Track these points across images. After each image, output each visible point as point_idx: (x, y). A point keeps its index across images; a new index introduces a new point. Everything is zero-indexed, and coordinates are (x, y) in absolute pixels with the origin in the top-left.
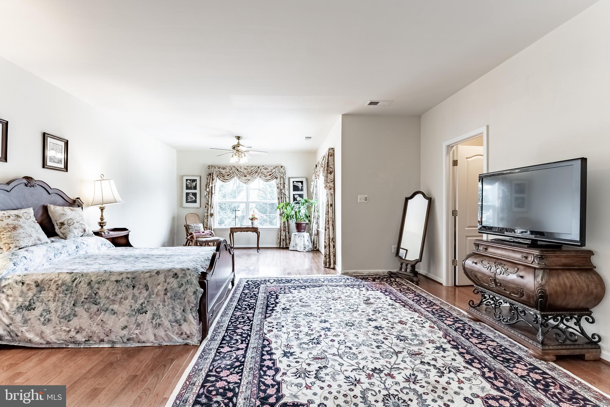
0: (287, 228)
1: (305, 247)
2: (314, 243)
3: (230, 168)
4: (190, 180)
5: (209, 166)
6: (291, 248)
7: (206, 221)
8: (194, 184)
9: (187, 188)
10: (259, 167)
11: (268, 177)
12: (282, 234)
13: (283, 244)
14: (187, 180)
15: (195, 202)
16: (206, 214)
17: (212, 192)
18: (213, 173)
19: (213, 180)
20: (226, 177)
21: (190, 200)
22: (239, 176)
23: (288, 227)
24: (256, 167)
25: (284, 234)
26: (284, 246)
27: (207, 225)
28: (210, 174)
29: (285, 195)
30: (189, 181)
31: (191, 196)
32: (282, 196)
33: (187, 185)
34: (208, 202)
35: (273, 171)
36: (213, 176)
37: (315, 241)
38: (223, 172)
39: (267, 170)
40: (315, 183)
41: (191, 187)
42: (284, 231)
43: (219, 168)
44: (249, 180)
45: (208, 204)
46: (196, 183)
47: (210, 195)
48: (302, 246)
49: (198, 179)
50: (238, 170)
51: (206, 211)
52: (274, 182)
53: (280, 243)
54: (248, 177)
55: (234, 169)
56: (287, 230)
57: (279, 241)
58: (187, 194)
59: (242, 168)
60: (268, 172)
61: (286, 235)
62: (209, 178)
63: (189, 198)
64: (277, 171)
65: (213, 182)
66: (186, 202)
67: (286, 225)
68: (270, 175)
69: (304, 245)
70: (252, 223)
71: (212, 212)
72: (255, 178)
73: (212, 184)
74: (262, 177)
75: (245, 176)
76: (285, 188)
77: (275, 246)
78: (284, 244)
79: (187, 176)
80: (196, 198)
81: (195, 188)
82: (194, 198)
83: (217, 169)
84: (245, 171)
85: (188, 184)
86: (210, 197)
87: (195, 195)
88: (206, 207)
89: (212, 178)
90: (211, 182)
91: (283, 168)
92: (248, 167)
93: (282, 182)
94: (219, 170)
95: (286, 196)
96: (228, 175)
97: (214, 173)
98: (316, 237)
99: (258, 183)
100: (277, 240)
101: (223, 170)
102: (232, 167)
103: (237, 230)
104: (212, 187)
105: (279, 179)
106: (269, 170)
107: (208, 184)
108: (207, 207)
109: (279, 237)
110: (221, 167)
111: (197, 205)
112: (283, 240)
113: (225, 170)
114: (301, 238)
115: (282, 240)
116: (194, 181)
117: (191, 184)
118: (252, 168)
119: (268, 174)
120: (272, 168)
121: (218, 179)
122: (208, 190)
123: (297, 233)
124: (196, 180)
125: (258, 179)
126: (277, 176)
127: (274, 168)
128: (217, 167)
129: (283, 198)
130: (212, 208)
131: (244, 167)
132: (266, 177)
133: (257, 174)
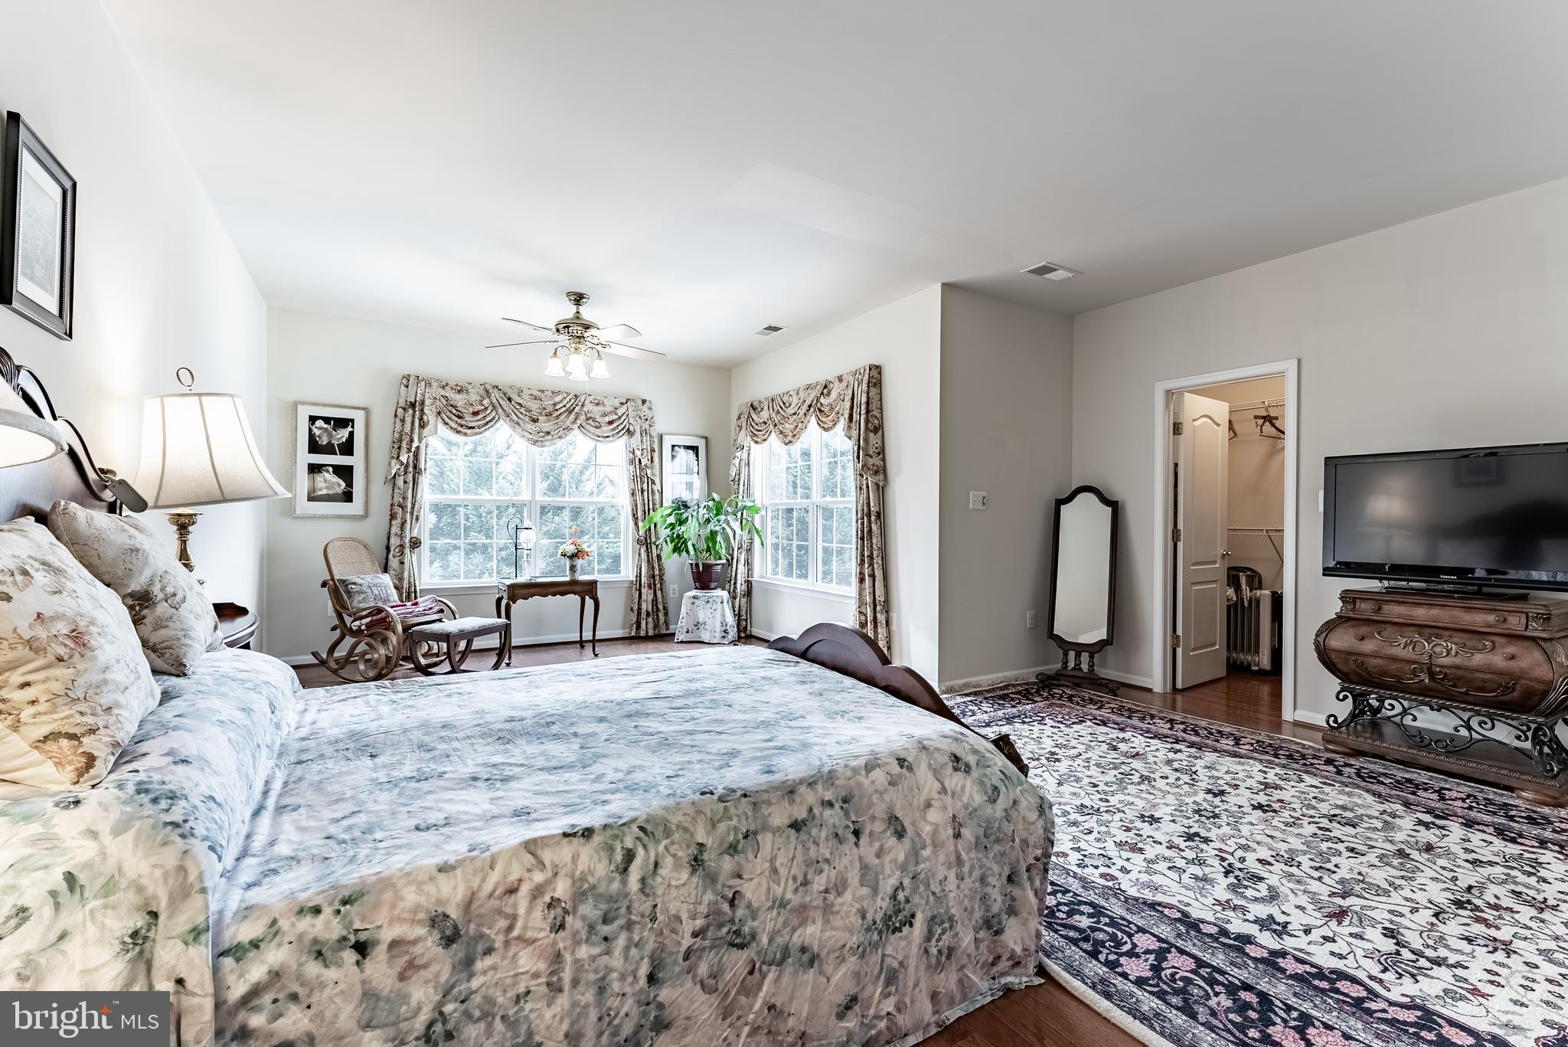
0: (657, 578)
1: (725, 631)
2: (740, 616)
3: (482, 392)
4: (327, 420)
5: (407, 377)
6: (679, 636)
8: (343, 434)
10: (576, 396)
11: (607, 429)
12: (644, 597)
13: (647, 627)
15: (347, 497)
16: (394, 541)
17: (416, 467)
18: (423, 403)
19: (422, 426)
20: (469, 420)
21: (325, 492)
22: (514, 417)
23: (661, 576)
24: (568, 393)
25: (651, 597)
26: (651, 633)
28: (413, 405)
29: (653, 482)
30: (320, 423)
31: (329, 476)
32: (645, 485)
34: (404, 498)
35: (620, 412)
36: (422, 413)
37: (743, 613)
38: (459, 400)
39: (600, 408)
40: (745, 456)
41: (330, 444)
42: (650, 587)
43: (443, 387)
44: (548, 433)
45: (401, 506)
46: (351, 434)
47: (410, 477)
48: (718, 628)
49: (359, 417)
50: (510, 399)
52: (622, 445)
53: (637, 622)
54: (545, 424)
55: (495, 394)
56: (658, 586)
57: (634, 619)
58: (315, 469)
59: (525, 395)
60: (605, 415)
61: (655, 601)
62: (409, 420)
63: (324, 485)
64: (631, 413)
65: (425, 431)
66: (311, 499)
67: (657, 573)
68: (611, 423)
69: (723, 623)
70: (573, 568)
71: (415, 534)
72: (568, 429)
73: (420, 440)
74: (588, 427)
75: (535, 421)
76: (655, 463)
77: (619, 633)
78: (651, 625)
79: (312, 404)
80: (350, 483)
81: (347, 448)
82: (343, 485)
83: (435, 391)
84: (534, 406)
85: (317, 432)
86: (411, 484)
87: (345, 472)
88: (394, 518)
89: (421, 419)
90: (417, 430)
91: (647, 404)
92: (542, 391)
93: (647, 445)
94: (444, 393)
96: (475, 414)
97: (428, 402)
98: (744, 600)
99: (578, 445)
100: (626, 616)
101: (458, 397)
102: (488, 387)
104: (417, 449)
105: (637, 435)
106: (609, 409)
107: (406, 440)
108: (398, 515)
109: (636, 608)
110: (452, 384)
111: (355, 507)
112: (648, 614)
113: (463, 396)
114: (714, 607)
115: (644, 615)
116: (343, 423)
117: (330, 435)
118: (558, 399)
119: (607, 419)
120: (618, 402)
121: (441, 427)
122: (403, 458)
123: (694, 593)
124: (352, 421)
125: (576, 435)
126: (631, 428)
127: (622, 404)
128: (435, 385)
129: (646, 493)
130: (417, 519)
131: (530, 392)
132: (597, 427)
133: (572, 417)
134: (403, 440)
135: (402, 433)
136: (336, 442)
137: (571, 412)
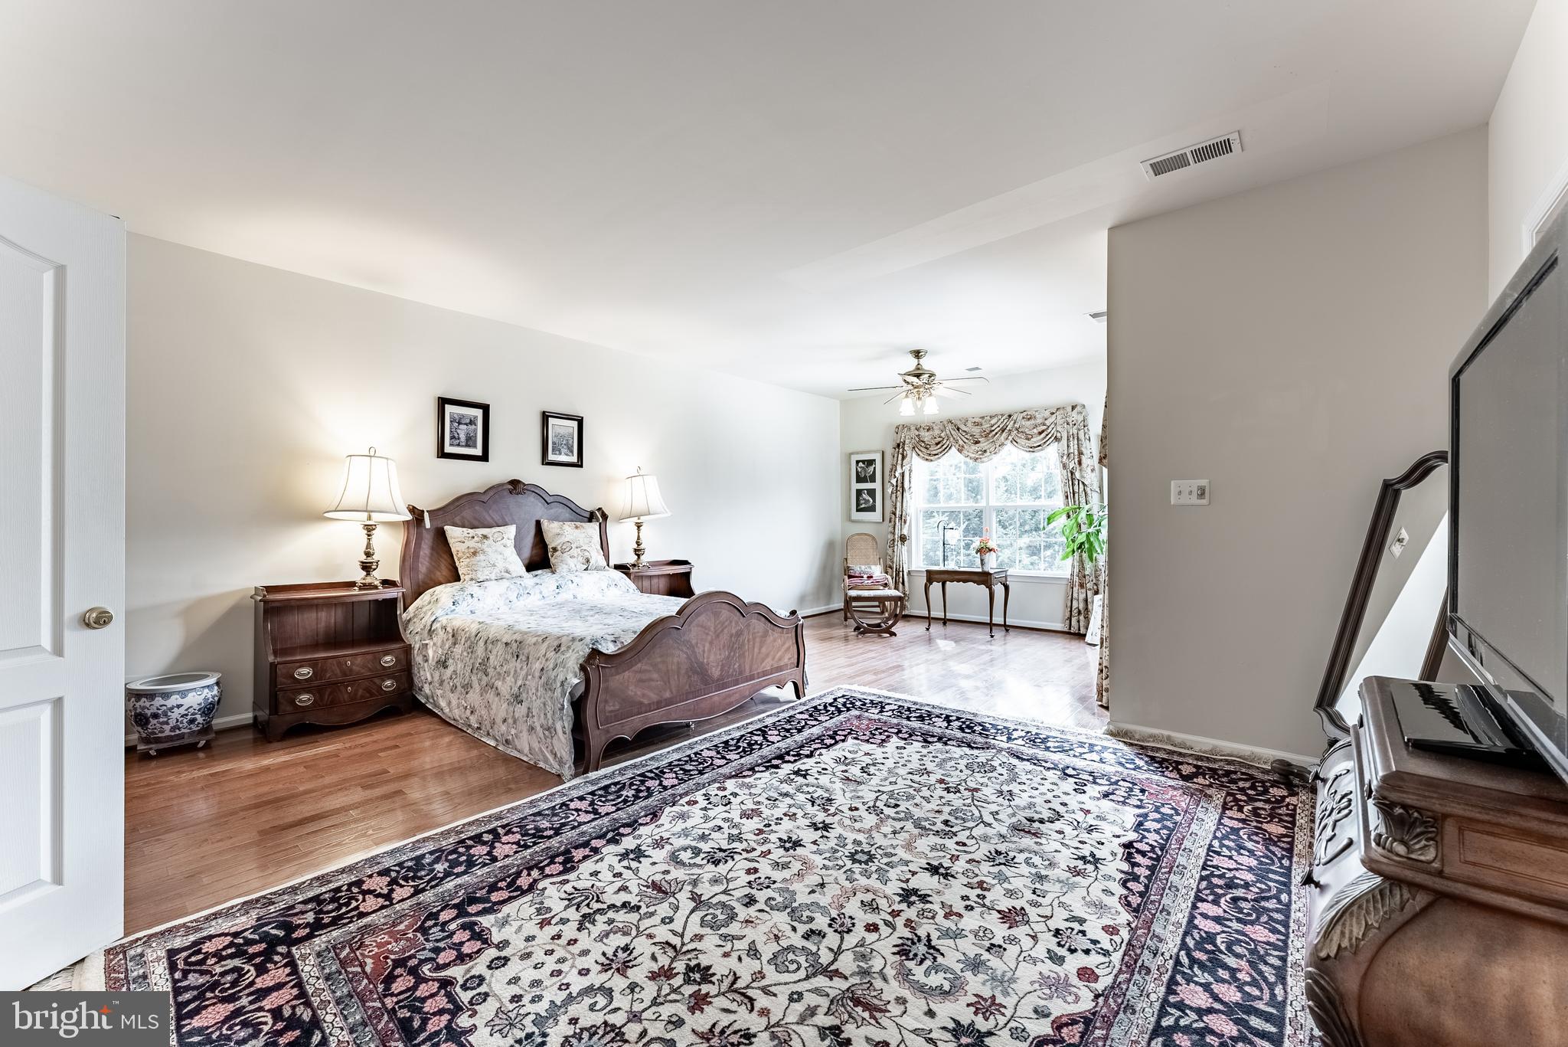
3: (942, 428)
4: (863, 462)
5: (897, 427)
6: (1088, 639)
7: (890, 551)
8: (871, 469)
9: (859, 480)
10: (1010, 416)
11: (1037, 440)
12: (1075, 595)
13: (1079, 625)
14: (858, 462)
15: (872, 509)
16: (890, 537)
17: (903, 487)
18: (904, 443)
19: (903, 458)
20: (934, 449)
21: (863, 506)
22: (961, 442)
24: (1002, 415)
25: (1082, 596)
26: (1076, 630)
27: (893, 562)
28: (898, 445)
29: (1084, 484)
30: (861, 464)
31: (865, 496)
32: (1076, 488)
33: (857, 472)
34: (896, 508)
35: (1048, 423)
36: (904, 450)
38: (926, 436)
39: (1032, 422)
41: (865, 477)
42: (1081, 586)
43: (918, 430)
44: (985, 451)
45: (895, 514)
46: (875, 468)
47: (899, 494)
49: (878, 457)
50: (958, 429)
51: (891, 529)
52: (1052, 454)
53: (1070, 619)
54: (983, 445)
55: (950, 427)
57: (1068, 614)
58: (859, 492)
59: (969, 424)
60: (1036, 426)
61: (1085, 601)
62: (897, 455)
63: (862, 502)
64: (1060, 421)
65: (905, 462)
66: (858, 510)
68: (1041, 433)
70: (982, 561)
71: (905, 532)
72: (1002, 445)
73: (902, 468)
74: (1019, 440)
75: (977, 442)
76: (1084, 465)
77: (1058, 626)
78: (1076, 626)
79: (857, 453)
80: (874, 501)
81: (873, 479)
82: (871, 501)
83: (914, 433)
84: (976, 430)
85: (859, 470)
86: (899, 499)
87: (872, 493)
88: (890, 521)
89: (903, 455)
90: (899, 462)
91: (1078, 409)
92: (983, 418)
93: (1074, 448)
94: (917, 433)
95: (1088, 490)
96: (937, 444)
97: (907, 441)
99: (1009, 457)
100: (1065, 613)
101: (927, 434)
102: (945, 423)
103: (941, 576)
104: (903, 475)
105: (1064, 441)
106: (1039, 421)
107: (895, 468)
108: (893, 520)
109: (1069, 604)
110: (923, 426)
111: (876, 516)
112: (1079, 613)
113: (931, 432)
115: (1075, 612)
116: (871, 462)
117: (865, 471)
118: (993, 422)
119: (1037, 431)
120: (1047, 414)
121: (914, 455)
122: (894, 481)
124: (875, 460)
125: (1009, 447)
126: (1059, 435)
127: (1052, 414)
128: (913, 428)
129: (1076, 495)
130: (905, 522)
131: (974, 420)
132: (1028, 439)
133: (1004, 435)
134: (893, 469)
135: (893, 465)
136: (868, 475)
137: (1003, 431)
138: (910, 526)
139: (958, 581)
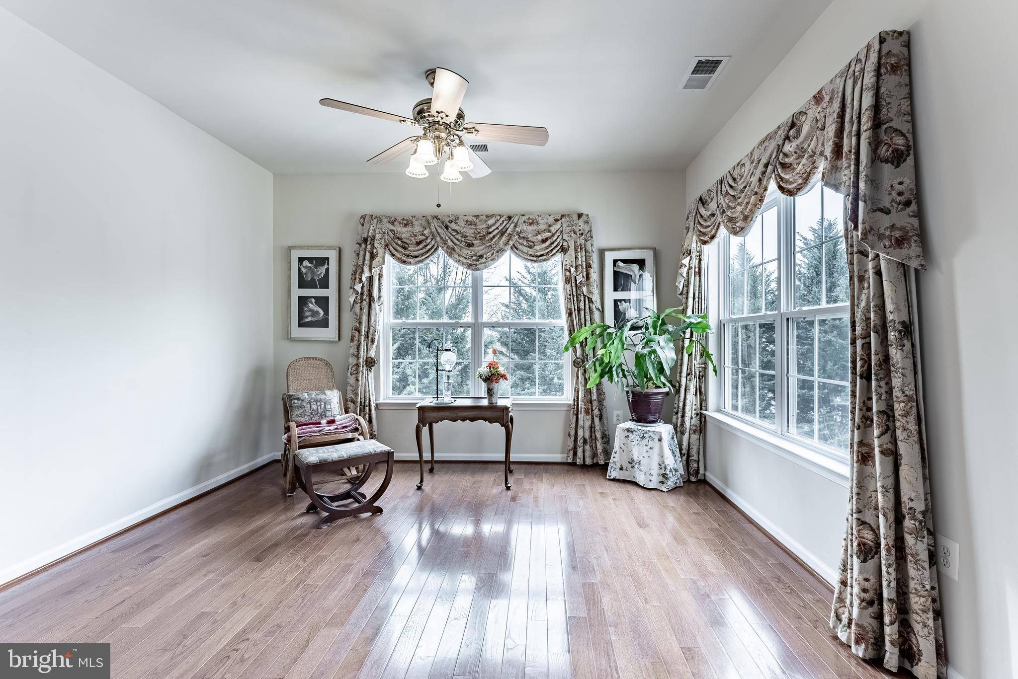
0: (595, 404)
1: (664, 476)
2: (689, 456)
3: (424, 223)
4: (310, 260)
5: (363, 217)
6: (613, 473)
7: (352, 380)
8: (322, 270)
9: (302, 284)
10: (510, 218)
11: (539, 248)
12: (581, 423)
13: (584, 455)
14: (301, 260)
15: (324, 323)
16: (353, 361)
17: (370, 295)
18: (373, 238)
19: (372, 258)
20: (413, 250)
21: (309, 319)
22: (450, 244)
23: (601, 401)
24: (501, 216)
25: (588, 424)
26: (588, 461)
27: (356, 394)
28: (365, 241)
29: (590, 301)
30: (306, 263)
31: (312, 306)
32: (582, 304)
33: (300, 273)
34: (360, 323)
35: (553, 229)
36: (373, 246)
37: (694, 452)
38: (404, 232)
39: (535, 227)
40: (695, 262)
41: (313, 280)
42: (587, 412)
43: (392, 223)
44: (481, 257)
45: (359, 331)
46: (327, 270)
47: (365, 304)
48: (655, 471)
49: (333, 256)
50: (447, 227)
51: (353, 350)
52: (555, 266)
53: (575, 449)
54: (479, 249)
55: (435, 224)
56: (596, 412)
57: (571, 445)
58: (303, 301)
59: (461, 222)
60: (538, 233)
61: (592, 428)
62: (362, 253)
63: (308, 314)
64: (566, 229)
65: (375, 263)
66: (300, 325)
67: (594, 397)
68: (544, 241)
69: (662, 466)
70: (490, 392)
71: (372, 354)
72: (501, 251)
73: (370, 270)
74: (520, 247)
75: (470, 245)
76: (592, 280)
77: (558, 457)
78: (588, 454)
79: (301, 248)
80: (326, 312)
81: (324, 284)
82: (322, 313)
83: (386, 226)
84: (469, 231)
85: (304, 270)
86: (366, 311)
87: (323, 302)
88: (352, 340)
89: (372, 253)
90: (367, 262)
91: (584, 218)
92: (477, 216)
93: (581, 261)
94: (391, 227)
95: (593, 307)
96: (418, 244)
97: (378, 236)
98: (695, 437)
99: (507, 265)
100: (565, 442)
101: (404, 230)
102: (430, 218)
103: (441, 414)
104: (370, 279)
105: (572, 252)
106: (543, 227)
107: (359, 271)
108: (356, 338)
109: (572, 433)
110: (399, 219)
111: (329, 333)
112: (585, 441)
113: (409, 228)
114: (651, 444)
115: (580, 442)
117: (313, 273)
118: (491, 222)
119: (540, 237)
120: (551, 220)
121: (388, 257)
122: (358, 287)
123: (630, 424)
124: (328, 259)
125: (508, 254)
126: (565, 244)
127: (557, 220)
128: (385, 220)
129: (582, 313)
130: (373, 341)
131: (466, 218)
132: (530, 247)
133: (504, 239)
134: (357, 271)
135: (357, 266)
136: (317, 278)
137: (502, 235)
138: (378, 347)
139: (464, 420)
